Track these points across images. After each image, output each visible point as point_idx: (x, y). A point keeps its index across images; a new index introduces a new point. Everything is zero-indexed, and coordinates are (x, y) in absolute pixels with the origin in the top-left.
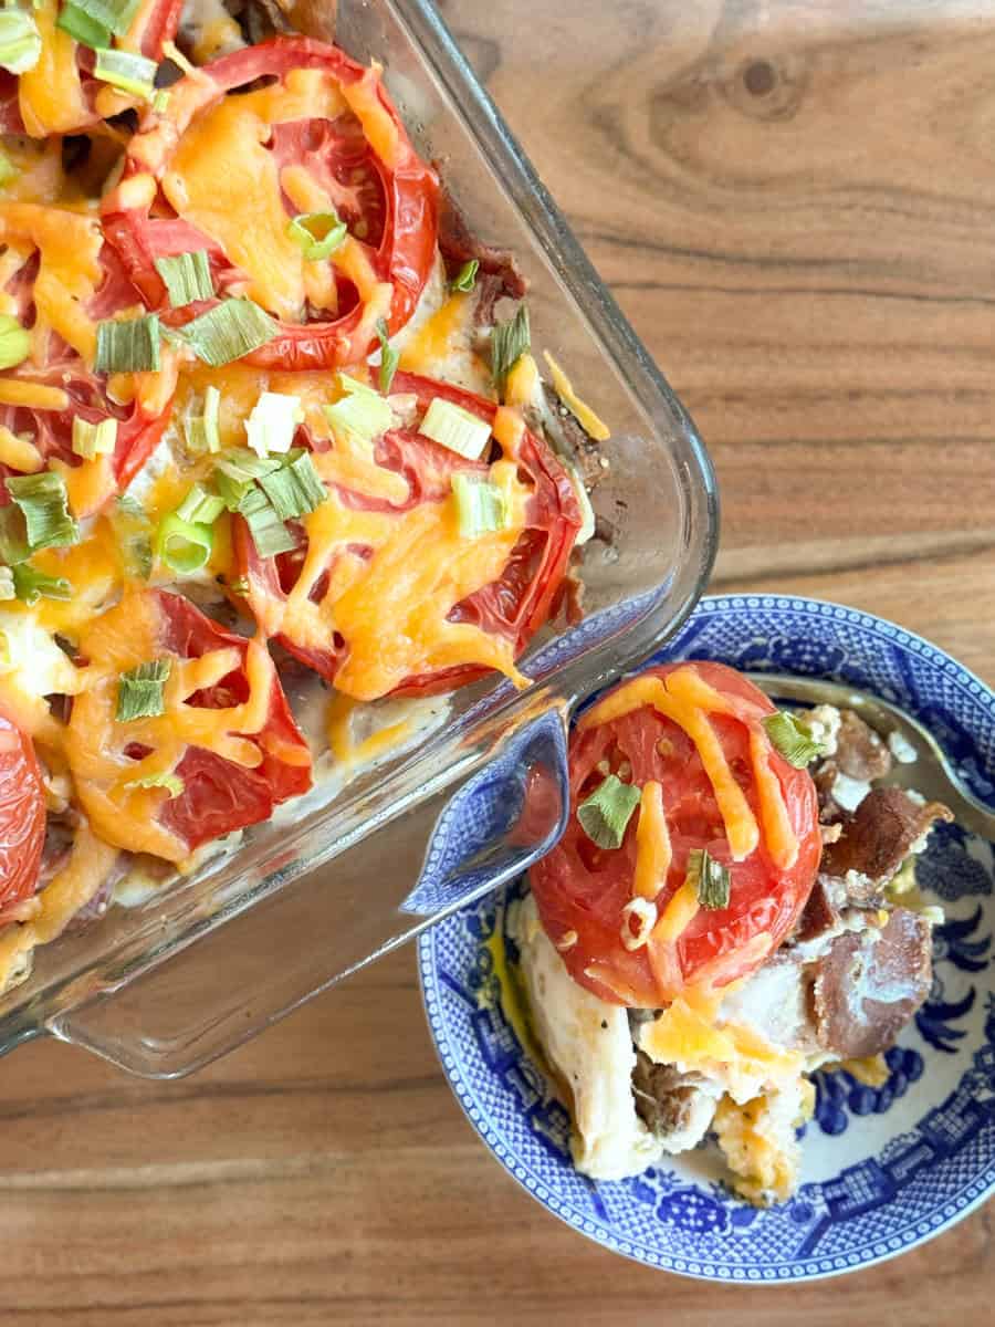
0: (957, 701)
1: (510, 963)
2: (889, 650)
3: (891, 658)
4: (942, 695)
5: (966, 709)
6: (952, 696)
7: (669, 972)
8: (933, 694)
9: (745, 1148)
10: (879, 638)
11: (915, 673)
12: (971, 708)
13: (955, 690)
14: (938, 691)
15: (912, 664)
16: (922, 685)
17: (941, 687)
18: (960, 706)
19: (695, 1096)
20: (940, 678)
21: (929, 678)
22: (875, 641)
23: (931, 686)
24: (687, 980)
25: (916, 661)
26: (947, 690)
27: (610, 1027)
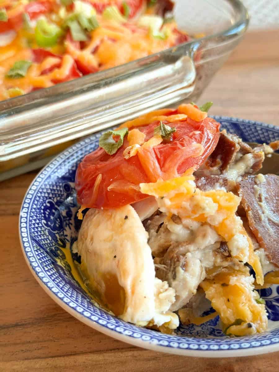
0: (266, 134)
1: (75, 261)
2: (230, 125)
3: (232, 128)
4: (259, 135)
5: (271, 136)
6: (263, 133)
7: (153, 164)
8: (255, 137)
9: (228, 300)
10: (224, 122)
11: (244, 131)
12: (273, 134)
13: (264, 131)
14: (256, 134)
15: (242, 127)
16: (249, 135)
17: (257, 131)
18: (268, 136)
19: (189, 255)
20: (255, 128)
21: (251, 130)
22: (223, 123)
23: (253, 133)
24: (163, 169)
25: (243, 125)
26: (260, 132)
27: (128, 218)
